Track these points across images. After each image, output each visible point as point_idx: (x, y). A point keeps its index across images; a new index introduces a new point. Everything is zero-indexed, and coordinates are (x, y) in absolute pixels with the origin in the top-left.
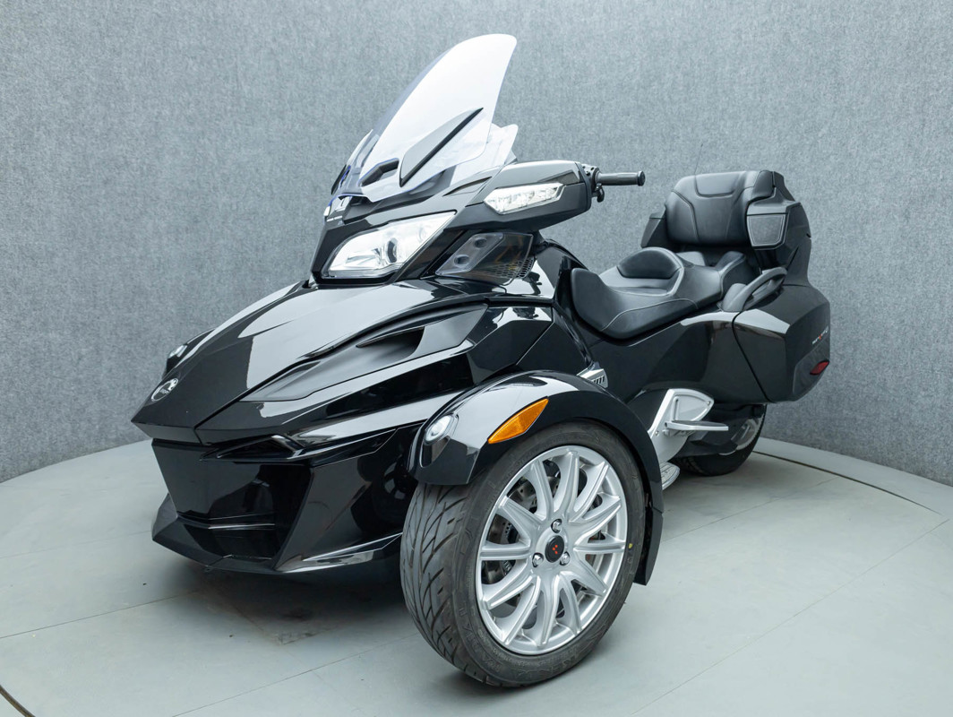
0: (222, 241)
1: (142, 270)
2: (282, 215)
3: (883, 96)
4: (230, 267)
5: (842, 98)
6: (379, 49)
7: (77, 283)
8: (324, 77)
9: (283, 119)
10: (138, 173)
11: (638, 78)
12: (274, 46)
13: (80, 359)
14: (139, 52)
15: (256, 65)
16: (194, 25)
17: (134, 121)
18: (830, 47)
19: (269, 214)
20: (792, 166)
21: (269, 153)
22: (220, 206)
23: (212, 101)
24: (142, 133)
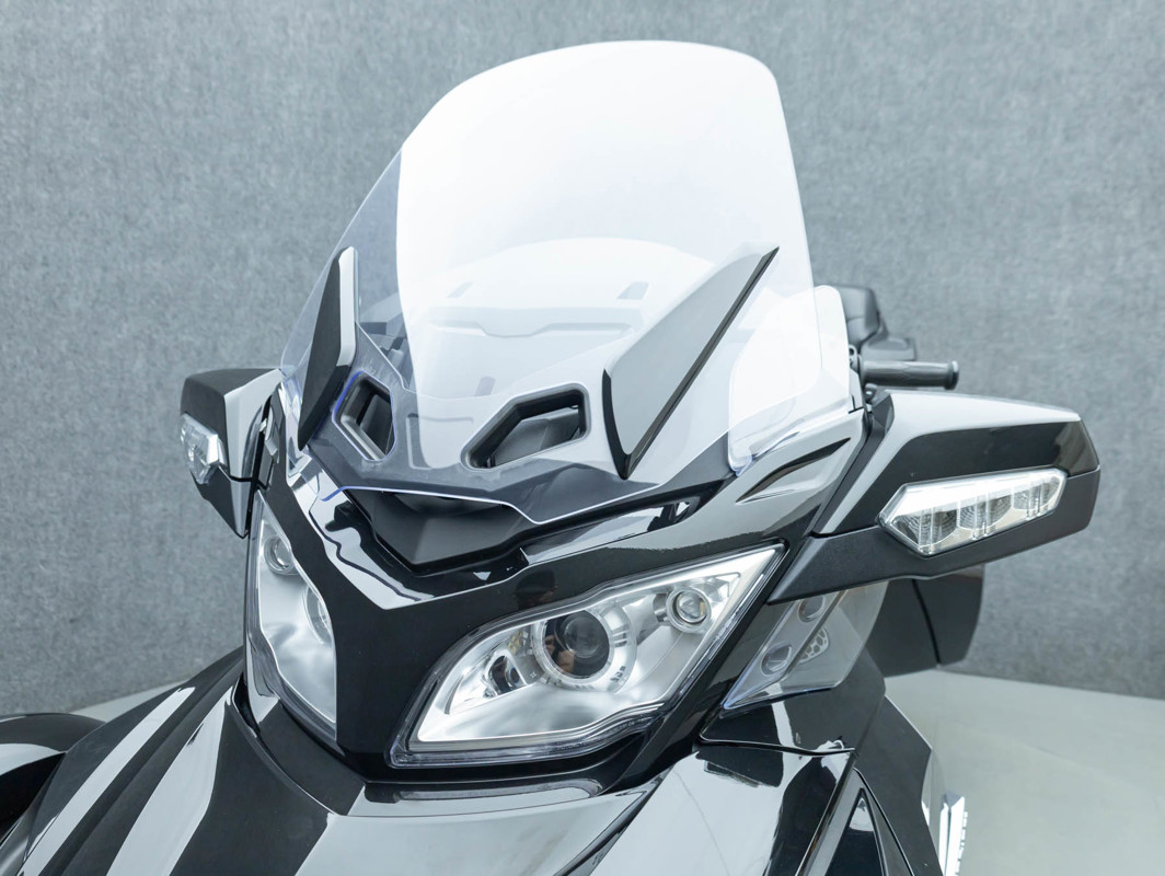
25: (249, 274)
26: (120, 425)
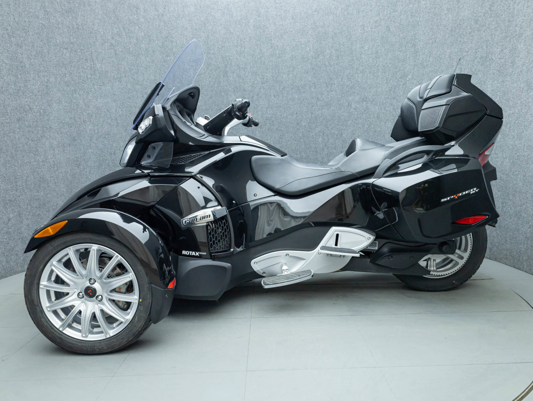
0: (90, 151)
1: (43, 168)
2: (124, 134)
3: (439, 57)
4: (96, 164)
5: (418, 59)
6: (172, 42)
7: (5, 177)
8: (143, 58)
9: (120, 82)
10: (38, 114)
11: (312, 53)
12: (113, 41)
13: (9, 221)
14: (33, 46)
15: (103, 52)
16: (65, 30)
17: (33, 85)
18: (411, 32)
19: (117, 134)
20: (394, 96)
21: (114, 101)
22: (88, 131)
23: (79, 73)
24: (39, 92)
25: (352, 110)
26: (315, 156)
